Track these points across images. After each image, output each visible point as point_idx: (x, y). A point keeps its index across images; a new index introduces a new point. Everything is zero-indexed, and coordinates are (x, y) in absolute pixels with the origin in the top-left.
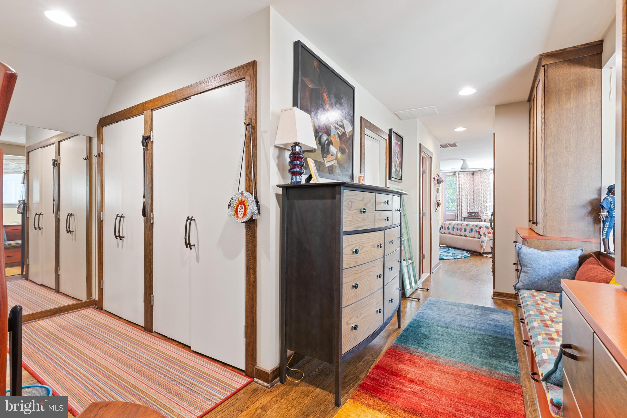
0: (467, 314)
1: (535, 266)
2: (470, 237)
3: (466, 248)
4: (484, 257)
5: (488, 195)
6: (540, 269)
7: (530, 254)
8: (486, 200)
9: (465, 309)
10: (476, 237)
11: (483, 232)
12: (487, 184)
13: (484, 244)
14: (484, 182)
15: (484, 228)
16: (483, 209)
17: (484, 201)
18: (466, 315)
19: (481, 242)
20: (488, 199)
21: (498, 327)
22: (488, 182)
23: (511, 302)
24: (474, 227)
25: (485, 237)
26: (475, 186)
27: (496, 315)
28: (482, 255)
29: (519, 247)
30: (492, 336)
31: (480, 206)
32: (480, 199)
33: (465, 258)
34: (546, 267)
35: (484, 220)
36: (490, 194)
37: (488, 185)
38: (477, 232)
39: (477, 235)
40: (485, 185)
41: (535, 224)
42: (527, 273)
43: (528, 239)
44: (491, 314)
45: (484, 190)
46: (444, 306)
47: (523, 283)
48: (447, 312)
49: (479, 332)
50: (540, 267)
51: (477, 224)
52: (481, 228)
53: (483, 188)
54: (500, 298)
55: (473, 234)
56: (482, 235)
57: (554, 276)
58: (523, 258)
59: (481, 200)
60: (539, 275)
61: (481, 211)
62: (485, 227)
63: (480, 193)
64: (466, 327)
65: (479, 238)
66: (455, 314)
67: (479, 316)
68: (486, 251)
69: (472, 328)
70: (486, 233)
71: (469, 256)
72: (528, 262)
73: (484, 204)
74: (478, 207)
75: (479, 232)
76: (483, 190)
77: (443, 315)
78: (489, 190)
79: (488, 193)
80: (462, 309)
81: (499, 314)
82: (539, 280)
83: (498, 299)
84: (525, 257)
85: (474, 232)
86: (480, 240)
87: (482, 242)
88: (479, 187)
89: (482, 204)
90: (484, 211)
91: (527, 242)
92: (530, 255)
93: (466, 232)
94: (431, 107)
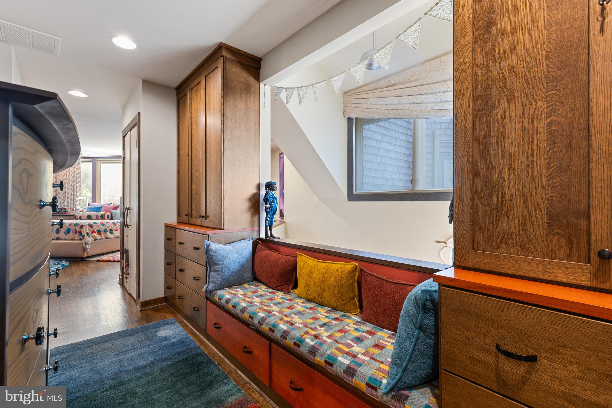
0: (130, 346)
1: (226, 262)
2: (66, 240)
3: (59, 255)
4: (89, 262)
5: (78, 187)
6: (230, 264)
7: (219, 250)
8: (75, 193)
9: (123, 340)
10: (75, 238)
11: (85, 231)
12: (76, 174)
13: (89, 246)
14: (72, 171)
15: (86, 227)
16: (71, 203)
17: (73, 194)
18: (131, 348)
19: (84, 244)
20: (78, 192)
21: (177, 344)
22: (77, 172)
23: (161, 307)
24: (71, 226)
25: (89, 237)
26: (58, 175)
27: (163, 330)
28: (85, 260)
29: (207, 245)
30: (182, 361)
31: (66, 200)
32: (67, 191)
33: (63, 268)
34: (235, 261)
35: (79, 217)
36: (81, 186)
37: (78, 176)
38: (77, 233)
39: (77, 236)
40: (73, 175)
41: (204, 218)
42: (219, 271)
43: (210, 235)
44: (157, 331)
45: (72, 181)
46: (89, 351)
47: (216, 283)
48: (102, 359)
49: (165, 364)
50: (231, 261)
51: (76, 222)
52: (84, 227)
53: (71, 178)
54: (148, 308)
55: (71, 235)
56: (86, 235)
57: (241, 269)
58: (212, 256)
59: (68, 193)
60: (230, 271)
61: (68, 206)
62: (88, 226)
63: (67, 184)
64: (145, 367)
65: (81, 240)
66: (115, 355)
67: (147, 342)
68: (90, 254)
69: (152, 363)
70: (90, 233)
71: (68, 264)
72: (219, 259)
73: (72, 198)
74: (63, 201)
75: (80, 232)
76: (70, 180)
77: (99, 366)
78: (79, 182)
79: (78, 185)
80: (117, 342)
81: (165, 328)
82: (230, 275)
83: (147, 309)
84: (215, 255)
85: (73, 232)
86: (83, 242)
87: (86, 244)
88: (65, 177)
89: (70, 198)
90: (72, 206)
91: (210, 238)
92: (220, 252)
93: (60, 234)
94: (55, 37)
